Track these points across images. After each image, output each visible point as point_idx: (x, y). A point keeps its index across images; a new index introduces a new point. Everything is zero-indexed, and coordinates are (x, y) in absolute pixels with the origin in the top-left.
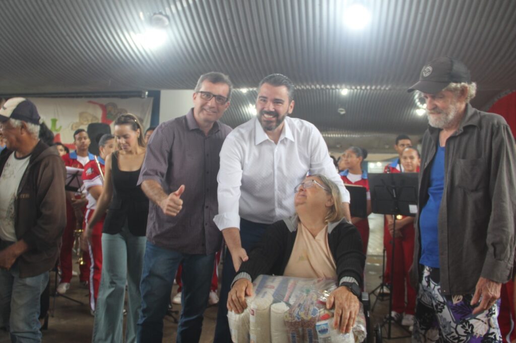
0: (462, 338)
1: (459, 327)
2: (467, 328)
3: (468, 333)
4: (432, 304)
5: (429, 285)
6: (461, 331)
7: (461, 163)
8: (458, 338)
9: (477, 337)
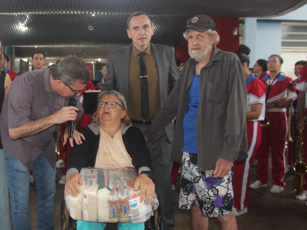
0: (212, 198)
1: (210, 191)
2: (215, 191)
3: (216, 195)
4: (191, 178)
5: (189, 166)
6: (211, 194)
7: (210, 85)
8: (209, 198)
9: (221, 196)
